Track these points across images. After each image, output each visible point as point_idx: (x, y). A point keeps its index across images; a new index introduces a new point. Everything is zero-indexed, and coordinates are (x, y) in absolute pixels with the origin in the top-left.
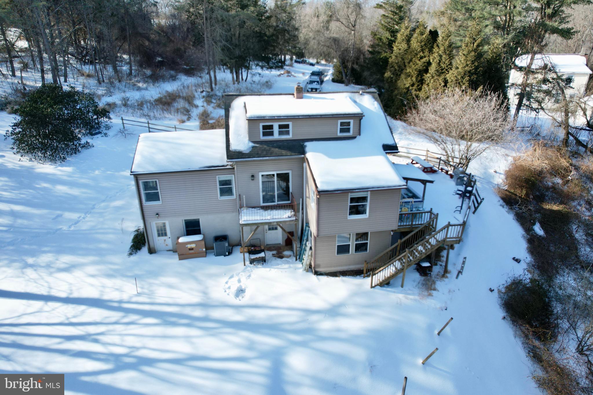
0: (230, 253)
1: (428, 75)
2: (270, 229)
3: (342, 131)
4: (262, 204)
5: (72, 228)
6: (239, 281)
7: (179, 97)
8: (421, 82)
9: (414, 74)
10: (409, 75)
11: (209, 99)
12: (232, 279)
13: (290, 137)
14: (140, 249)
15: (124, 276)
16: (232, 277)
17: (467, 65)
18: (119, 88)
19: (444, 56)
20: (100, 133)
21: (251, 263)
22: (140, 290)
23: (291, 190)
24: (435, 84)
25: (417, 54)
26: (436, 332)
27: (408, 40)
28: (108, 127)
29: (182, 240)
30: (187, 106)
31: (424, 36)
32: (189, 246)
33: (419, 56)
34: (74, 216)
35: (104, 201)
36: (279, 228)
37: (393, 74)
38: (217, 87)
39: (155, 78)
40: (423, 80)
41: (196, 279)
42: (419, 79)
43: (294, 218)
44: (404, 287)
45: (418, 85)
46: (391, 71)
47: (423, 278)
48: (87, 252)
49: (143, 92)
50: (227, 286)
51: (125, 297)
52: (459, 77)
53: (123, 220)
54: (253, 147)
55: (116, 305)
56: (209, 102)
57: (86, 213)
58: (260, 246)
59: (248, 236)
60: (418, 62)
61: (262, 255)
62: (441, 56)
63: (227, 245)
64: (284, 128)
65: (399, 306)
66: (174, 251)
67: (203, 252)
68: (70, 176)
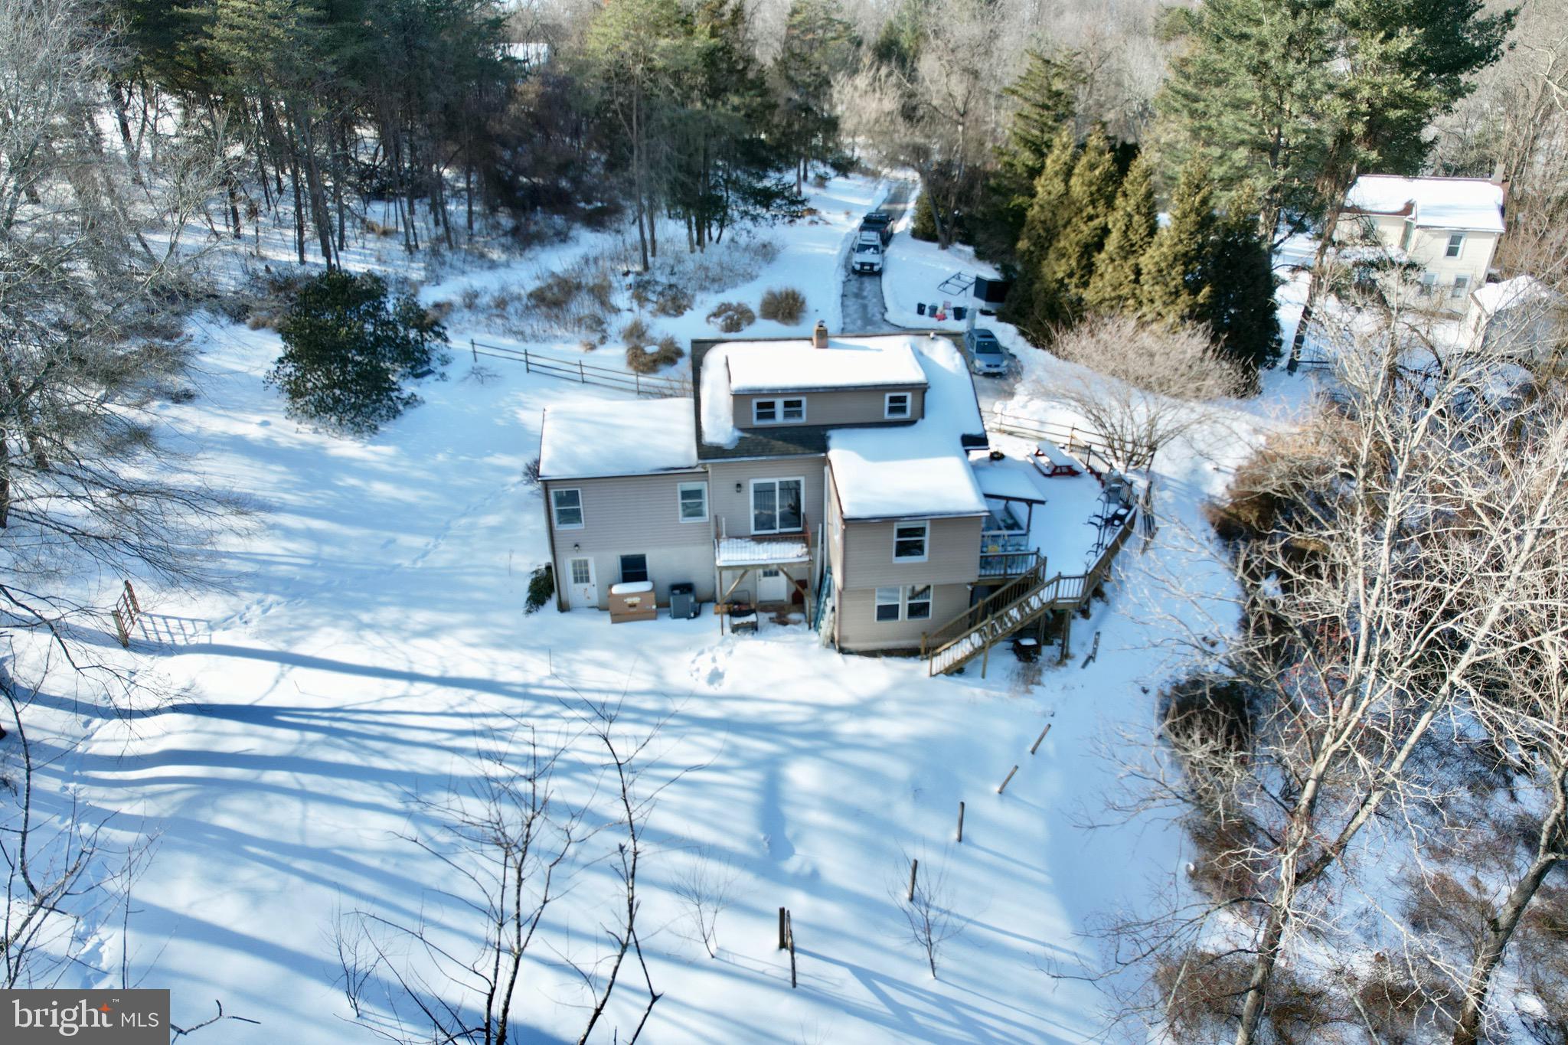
0: (697, 614)
1: (1103, 255)
2: (766, 574)
3: (892, 410)
4: (753, 532)
5: (419, 564)
6: (714, 660)
7: (579, 287)
8: (1089, 269)
9: (1074, 252)
10: (1062, 255)
11: (640, 290)
12: (702, 657)
13: (802, 421)
14: (543, 603)
15: (525, 647)
16: (701, 653)
17: (1181, 241)
18: (451, 266)
19: (1136, 218)
20: (430, 372)
21: (733, 631)
22: (554, 670)
23: (803, 510)
24: (1116, 275)
25: (1081, 211)
26: (1029, 749)
27: (1068, 173)
28: (445, 361)
29: (618, 589)
30: (598, 310)
31: (1097, 172)
32: (630, 601)
33: (1085, 214)
34: (418, 542)
35: (464, 515)
36: (781, 574)
37: (1035, 244)
38: (658, 261)
39: (524, 239)
40: (1093, 264)
41: (641, 654)
42: (1084, 262)
43: (806, 559)
44: (987, 678)
45: (1082, 276)
46: (1030, 239)
47: (1020, 665)
48: (454, 606)
49: (502, 273)
50: (694, 667)
51: (532, 679)
52: (1163, 265)
53: (512, 551)
54: (741, 439)
55: (519, 689)
56: (641, 299)
57: (437, 537)
58: (748, 604)
59: (729, 586)
60: (1083, 227)
61: (752, 618)
62: (1130, 216)
63: (692, 600)
64: (793, 407)
65: (973, 705)
66: (602, 608)
67: (651, 611)
68: (394, 466)
